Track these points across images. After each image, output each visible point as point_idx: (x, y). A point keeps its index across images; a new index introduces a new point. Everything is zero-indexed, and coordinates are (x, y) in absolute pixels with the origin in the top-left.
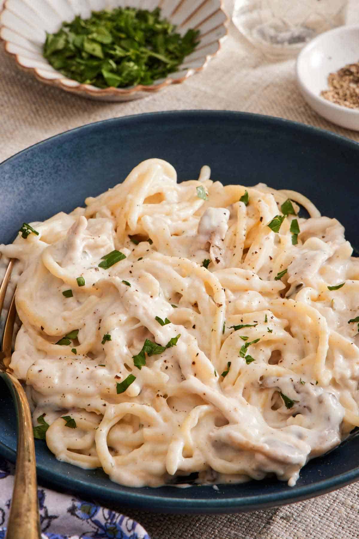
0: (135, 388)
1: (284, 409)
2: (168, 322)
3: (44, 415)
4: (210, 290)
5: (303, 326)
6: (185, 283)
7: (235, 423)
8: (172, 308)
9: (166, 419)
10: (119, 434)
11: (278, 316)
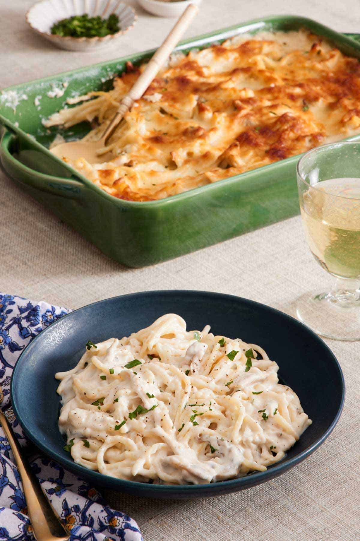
0: (125, 428)
1: (210, 454)
2: (153, 396)
3: (74, 439)
4: (184, 385)
5: (232, 411)
6: (170, 379)
7: (178, 454)
8: (159, 393)
9: (139, 448)
10: (112, 454)
11: (219, 404)
